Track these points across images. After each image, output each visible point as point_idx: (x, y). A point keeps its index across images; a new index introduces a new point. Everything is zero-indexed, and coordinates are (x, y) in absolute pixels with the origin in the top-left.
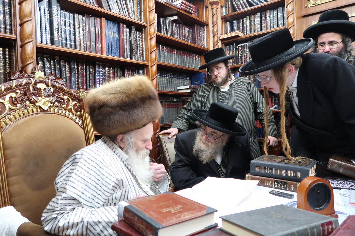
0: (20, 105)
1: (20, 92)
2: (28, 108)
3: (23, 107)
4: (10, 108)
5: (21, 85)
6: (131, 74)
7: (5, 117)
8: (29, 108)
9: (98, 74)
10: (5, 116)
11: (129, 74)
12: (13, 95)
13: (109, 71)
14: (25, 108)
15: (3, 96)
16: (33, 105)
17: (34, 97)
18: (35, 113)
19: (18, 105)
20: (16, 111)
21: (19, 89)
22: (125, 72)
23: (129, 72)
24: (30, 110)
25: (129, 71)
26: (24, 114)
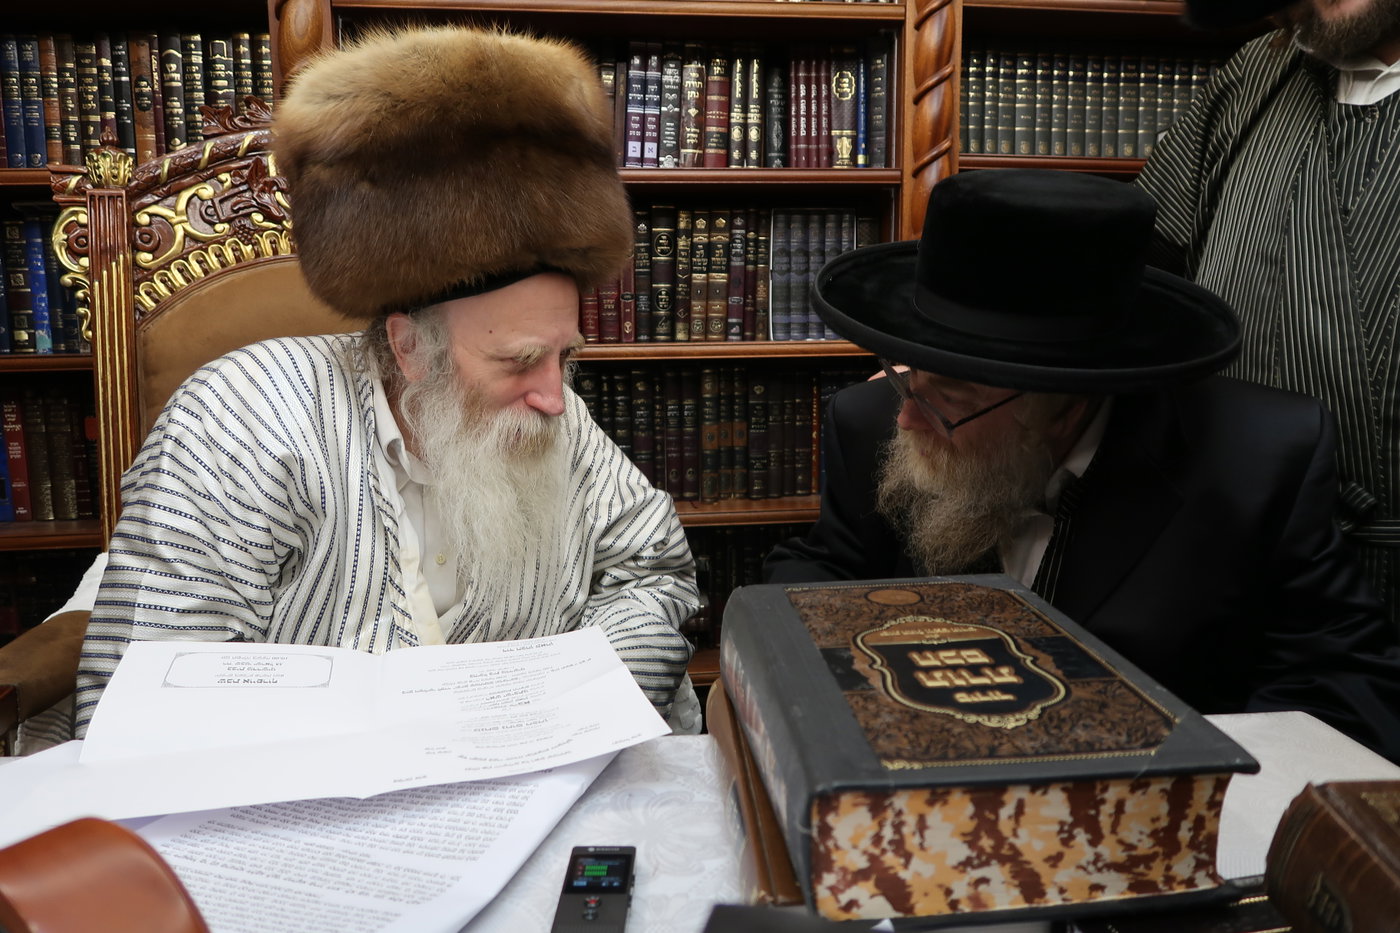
0: (226, 226)
1: (229, 179)
2: (256, 235)
3: (235, 233)
4: (187, 234)
5: (232, 155)
6: (823, 80)
7: (166, 266)
8: (261, 236)
9: (639, 96)
10: (170, 263)
11: (813, 80)
12: (207, 191)
13: (703, 76)
14: (246, 238)
15: (168, 195)
16: (274, 226)
17: (279, 196)
18: (282, 254)
19: (219, 227)
20: (209, 245)
21: (229, 171)
22: (793, 74)
23: (813, 74)
24: (266, 245)
25: (813, 69)
26: (238, 260)
